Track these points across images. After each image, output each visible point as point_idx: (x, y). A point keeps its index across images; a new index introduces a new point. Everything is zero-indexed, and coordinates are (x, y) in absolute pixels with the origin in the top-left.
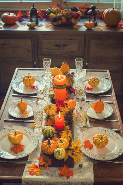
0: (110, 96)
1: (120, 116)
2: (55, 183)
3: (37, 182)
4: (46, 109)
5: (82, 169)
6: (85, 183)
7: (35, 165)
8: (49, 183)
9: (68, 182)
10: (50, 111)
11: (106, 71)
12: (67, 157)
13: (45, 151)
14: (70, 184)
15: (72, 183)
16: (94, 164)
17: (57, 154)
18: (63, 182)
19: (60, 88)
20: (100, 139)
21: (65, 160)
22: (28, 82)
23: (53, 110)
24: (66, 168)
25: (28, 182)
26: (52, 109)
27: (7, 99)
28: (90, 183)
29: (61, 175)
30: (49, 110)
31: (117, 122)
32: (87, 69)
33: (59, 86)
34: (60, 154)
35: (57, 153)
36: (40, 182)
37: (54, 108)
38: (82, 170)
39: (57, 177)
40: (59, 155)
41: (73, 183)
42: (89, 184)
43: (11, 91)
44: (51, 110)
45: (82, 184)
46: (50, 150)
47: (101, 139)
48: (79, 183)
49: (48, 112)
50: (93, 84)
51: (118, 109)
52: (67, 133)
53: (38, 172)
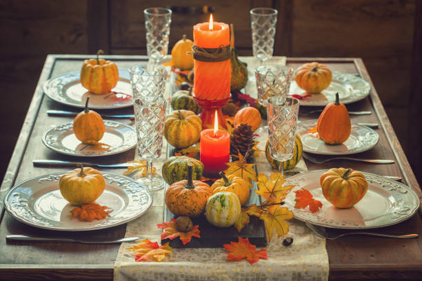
0: (369, 112)
1: (402, 152)
2: (213, 277)
3: (161, 274)
4: (170, 124)
5: (291, 249)
6: (303, 274)
7: (150, 243)
8: (197, 277)
9: (252, 274)
10: (183, 127)
11: (352, 62)
12: (246, 219)
13: (179, 203)
14: (258, 279)
15: (264, 275)
16: (327, 240)
17: (218, 203)
18: (237, 274)
19: (212, 56)
20: (341, 179)
21: (241, 226)
22: (97, 75)
23: (192, 126)
24: (243, 245)
25: (134, 274)
26: (189, 124)
27: (31, 124)
28: (319, 274)
29: (231, 259)
30: (178, 125)
31: (393, 163)
32: (287, 56)
33: (209, 51)
34: (226, 203)
35: (216, 201)
36: (171, 275)
37: (195, 121)
38: (293, 250)
39: (218, 262)
40: (223, 205)
41: (267, 275)
42: (316, 276)
43: (42, 105)
44: (185, 126)
45: (294, 279)
46: (195, 199)
47: (347, 179)
48: (285, 275)
49: (177, 133)
50: (311, 81)
51: (395, 137)
52: (242, 168)
53: (160, 254)
